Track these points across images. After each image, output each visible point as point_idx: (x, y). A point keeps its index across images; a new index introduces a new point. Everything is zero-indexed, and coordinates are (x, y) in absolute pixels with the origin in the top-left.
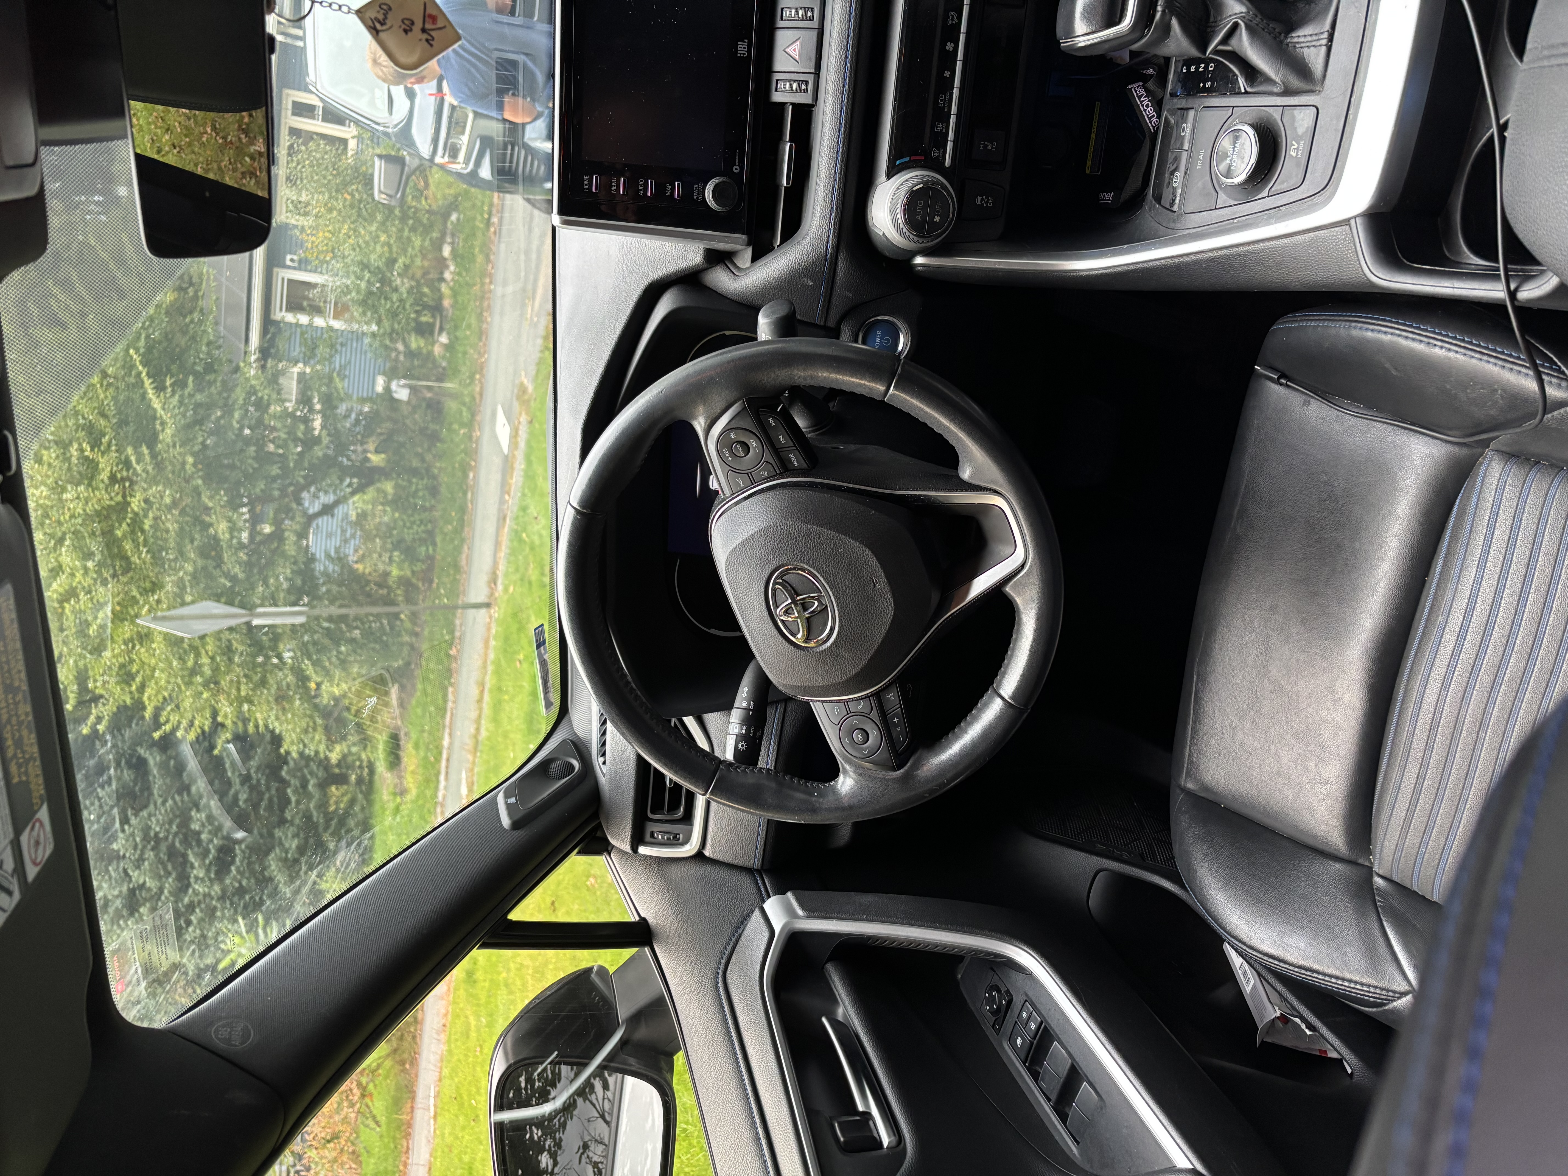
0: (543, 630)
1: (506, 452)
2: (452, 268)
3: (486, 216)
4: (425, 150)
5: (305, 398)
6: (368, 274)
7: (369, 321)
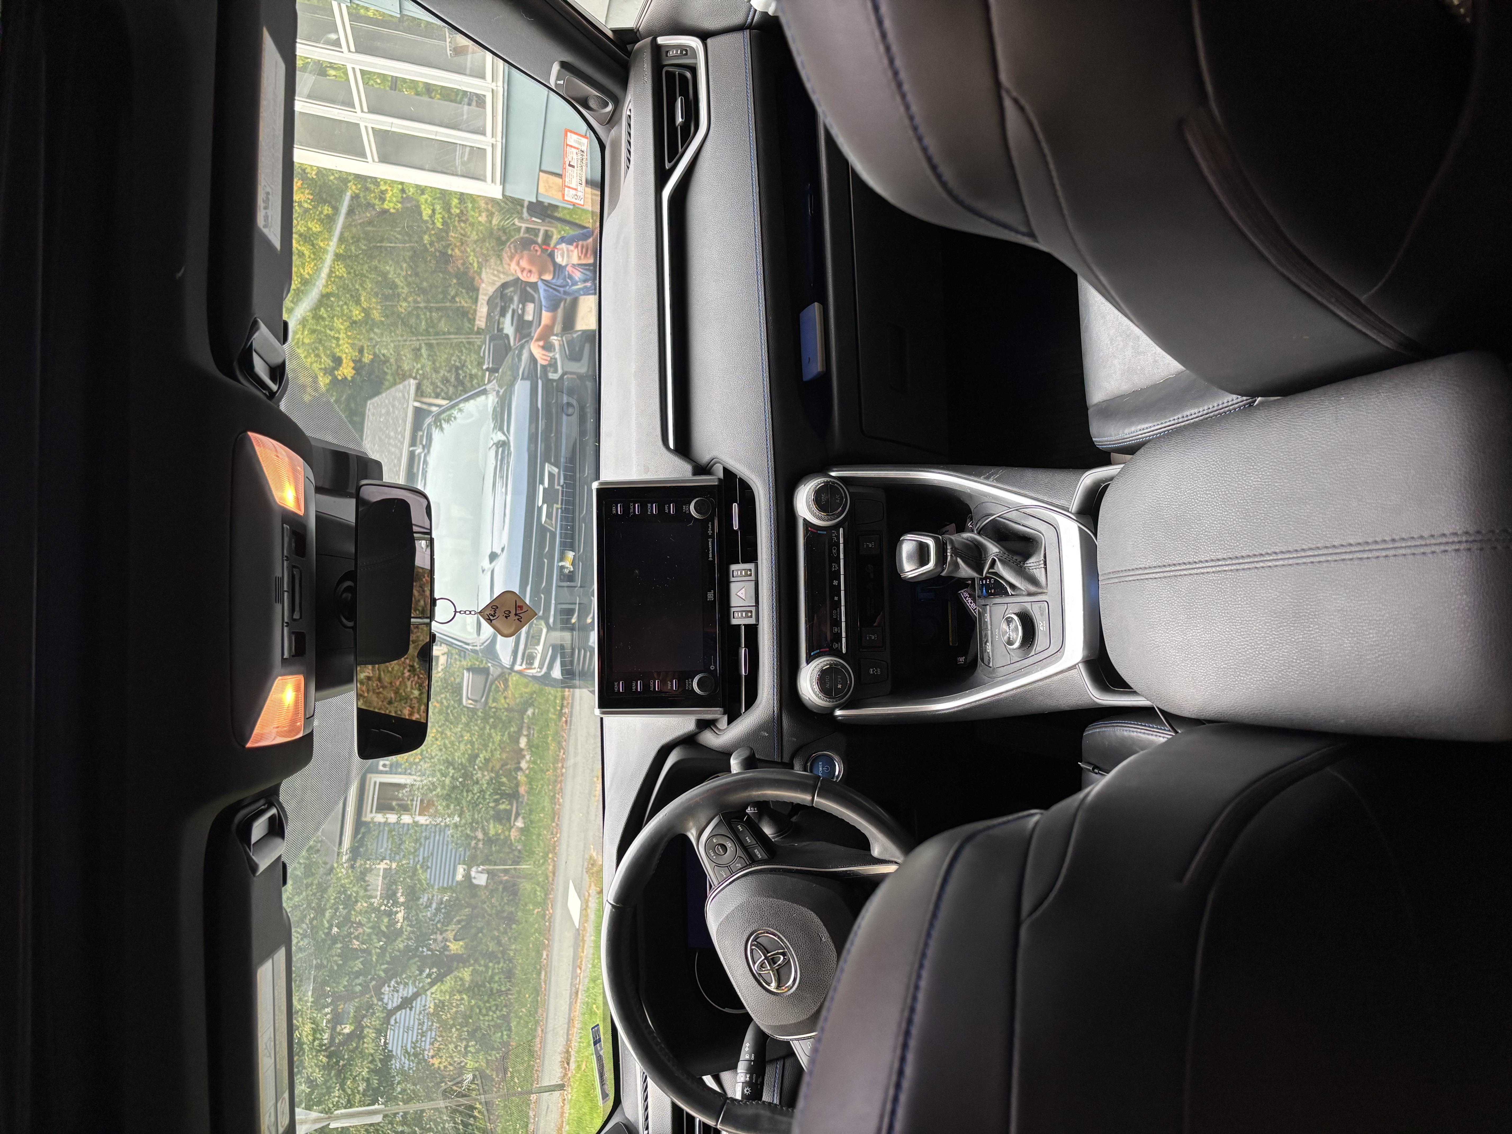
0: (598, 1030)
1: (577, 927)
2: (528, 757)
3: (559, 708)
4: (506, 661)
5: (390, 892)
6: (453, 771)
7: (451, 813)
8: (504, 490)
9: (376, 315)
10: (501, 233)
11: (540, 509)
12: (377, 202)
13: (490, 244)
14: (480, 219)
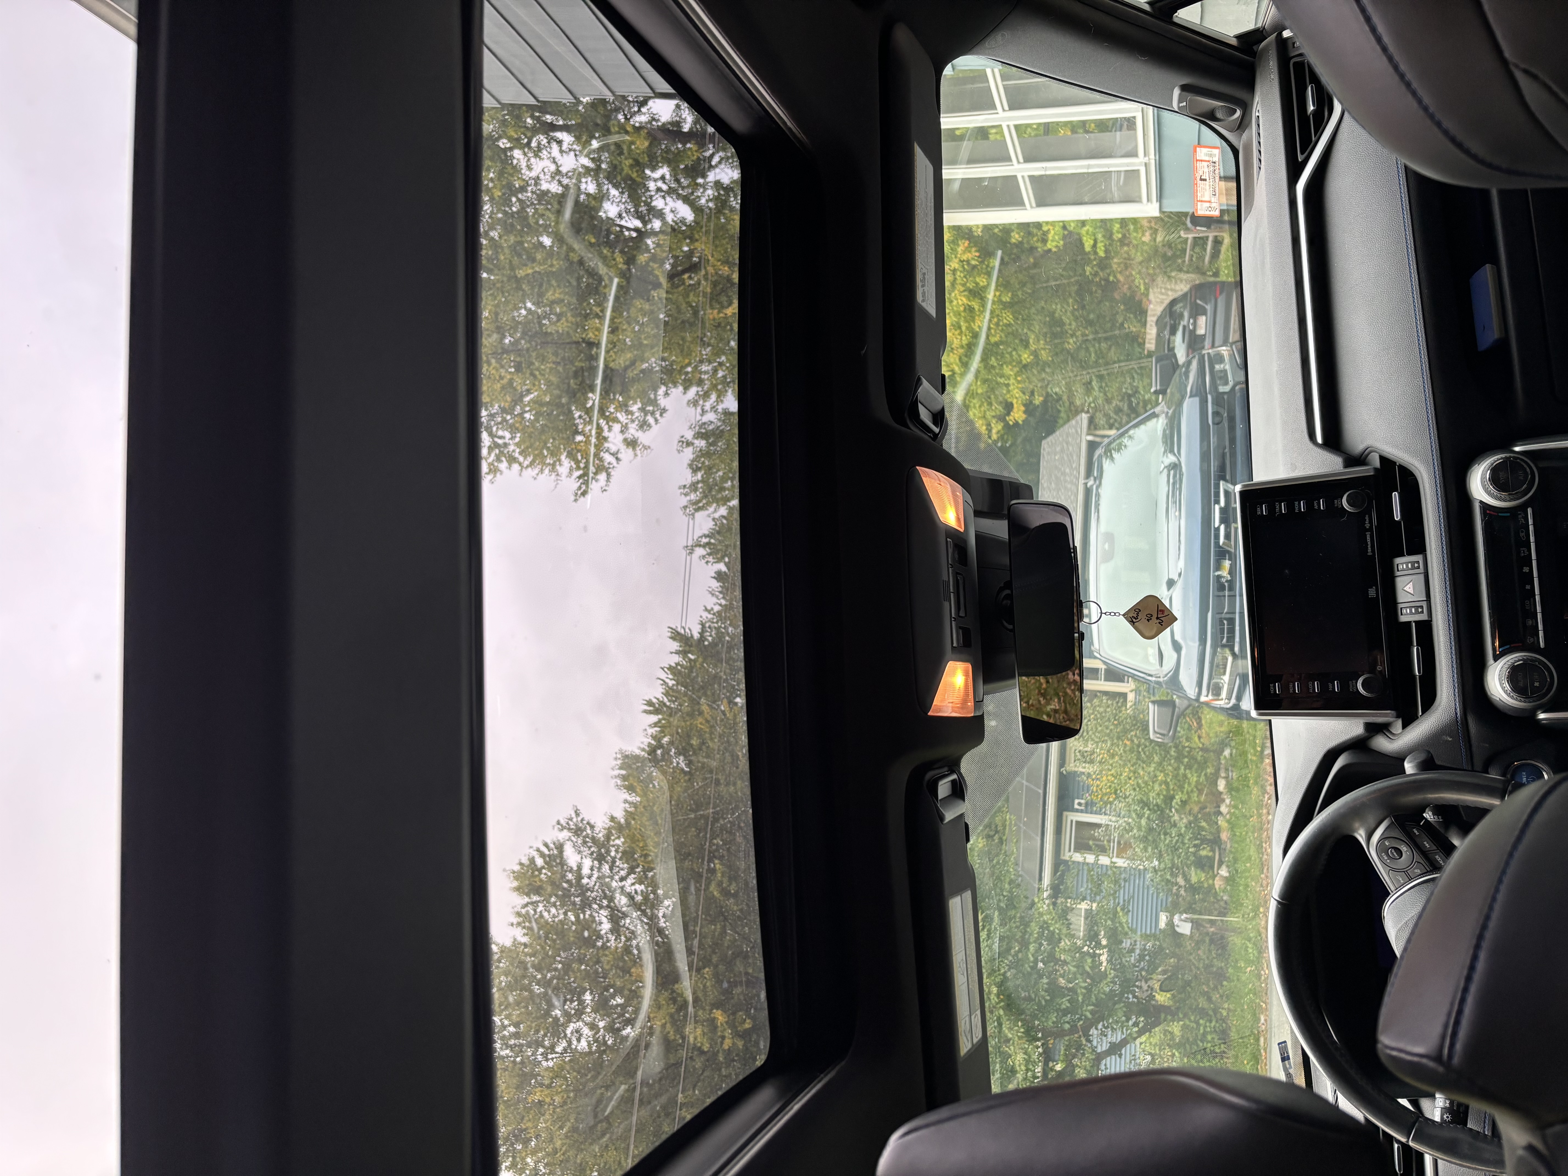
0: (1286, 1047)
2: (1228, 801)
3: (1259, 749)
4: (1191, 692)
5: (1092, 933)
6: (1148, 812)
7: (1150, 856)
8: (1177, 514)
9: (1044, 355)
10: (1166, 249)
11: (1217, 530)
12: (1039, 245)
13: (1156, 262)
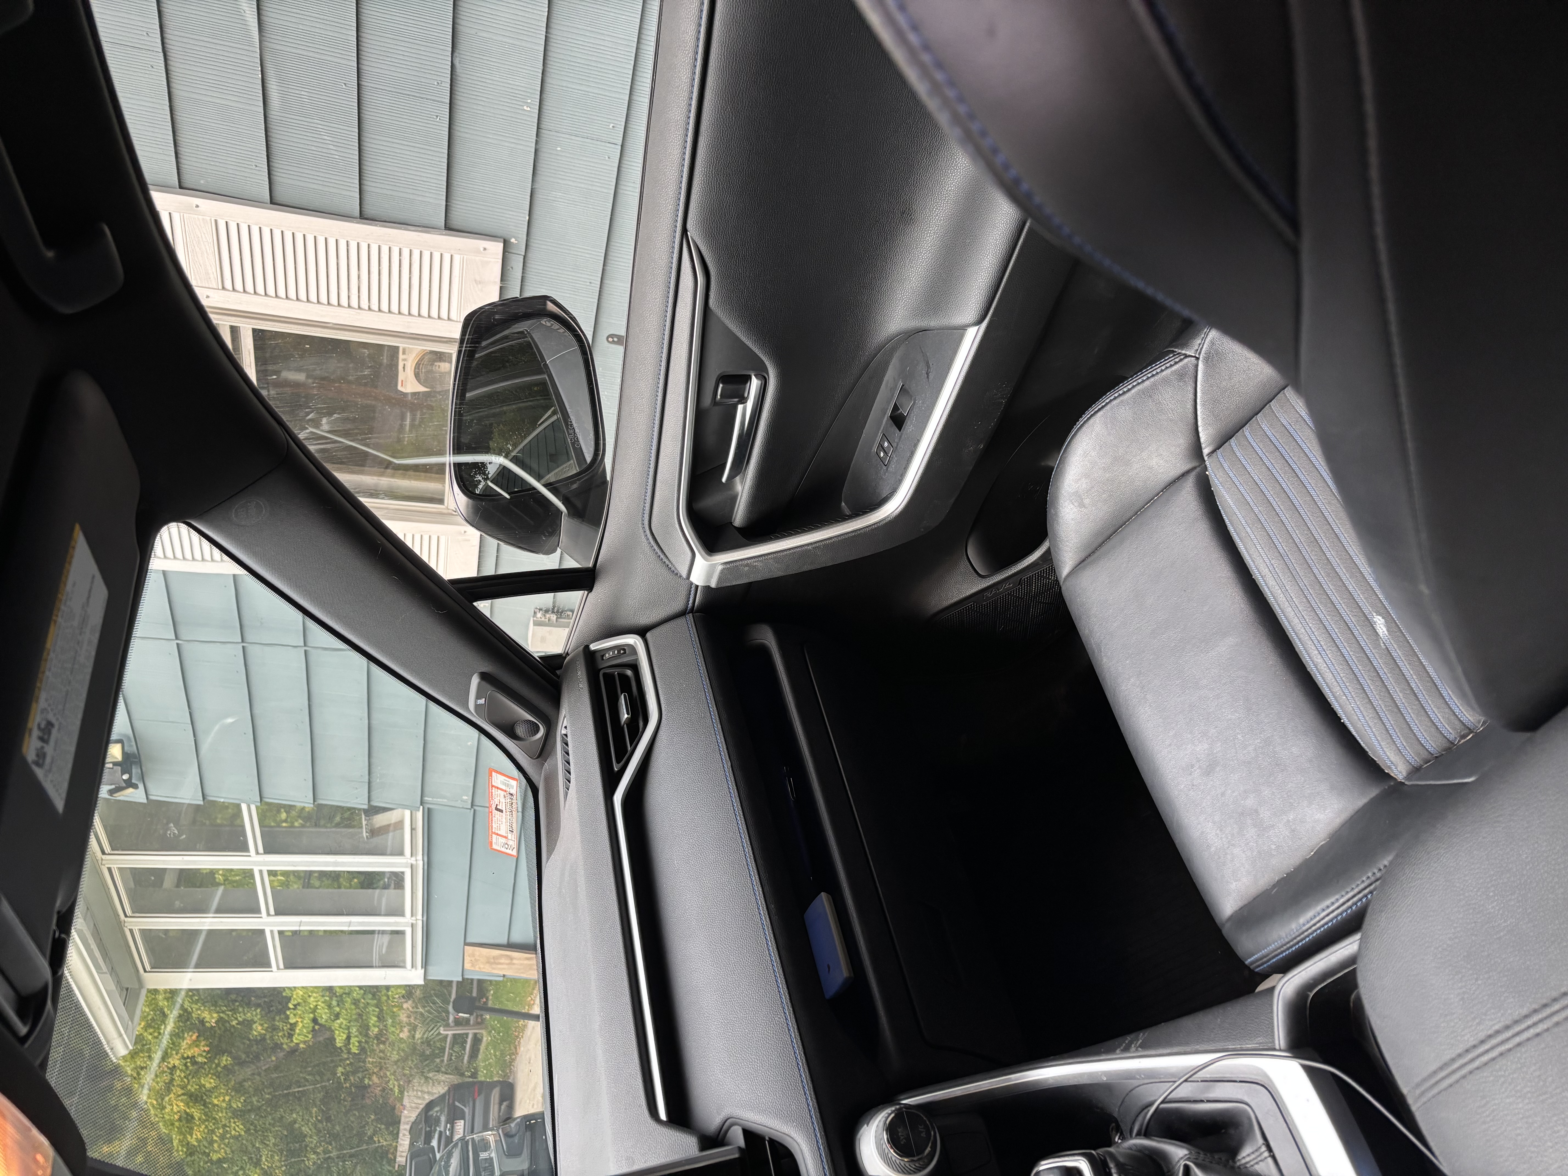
10: (425, 1046)
13: (413, 1061)
14: (401, 1035)
